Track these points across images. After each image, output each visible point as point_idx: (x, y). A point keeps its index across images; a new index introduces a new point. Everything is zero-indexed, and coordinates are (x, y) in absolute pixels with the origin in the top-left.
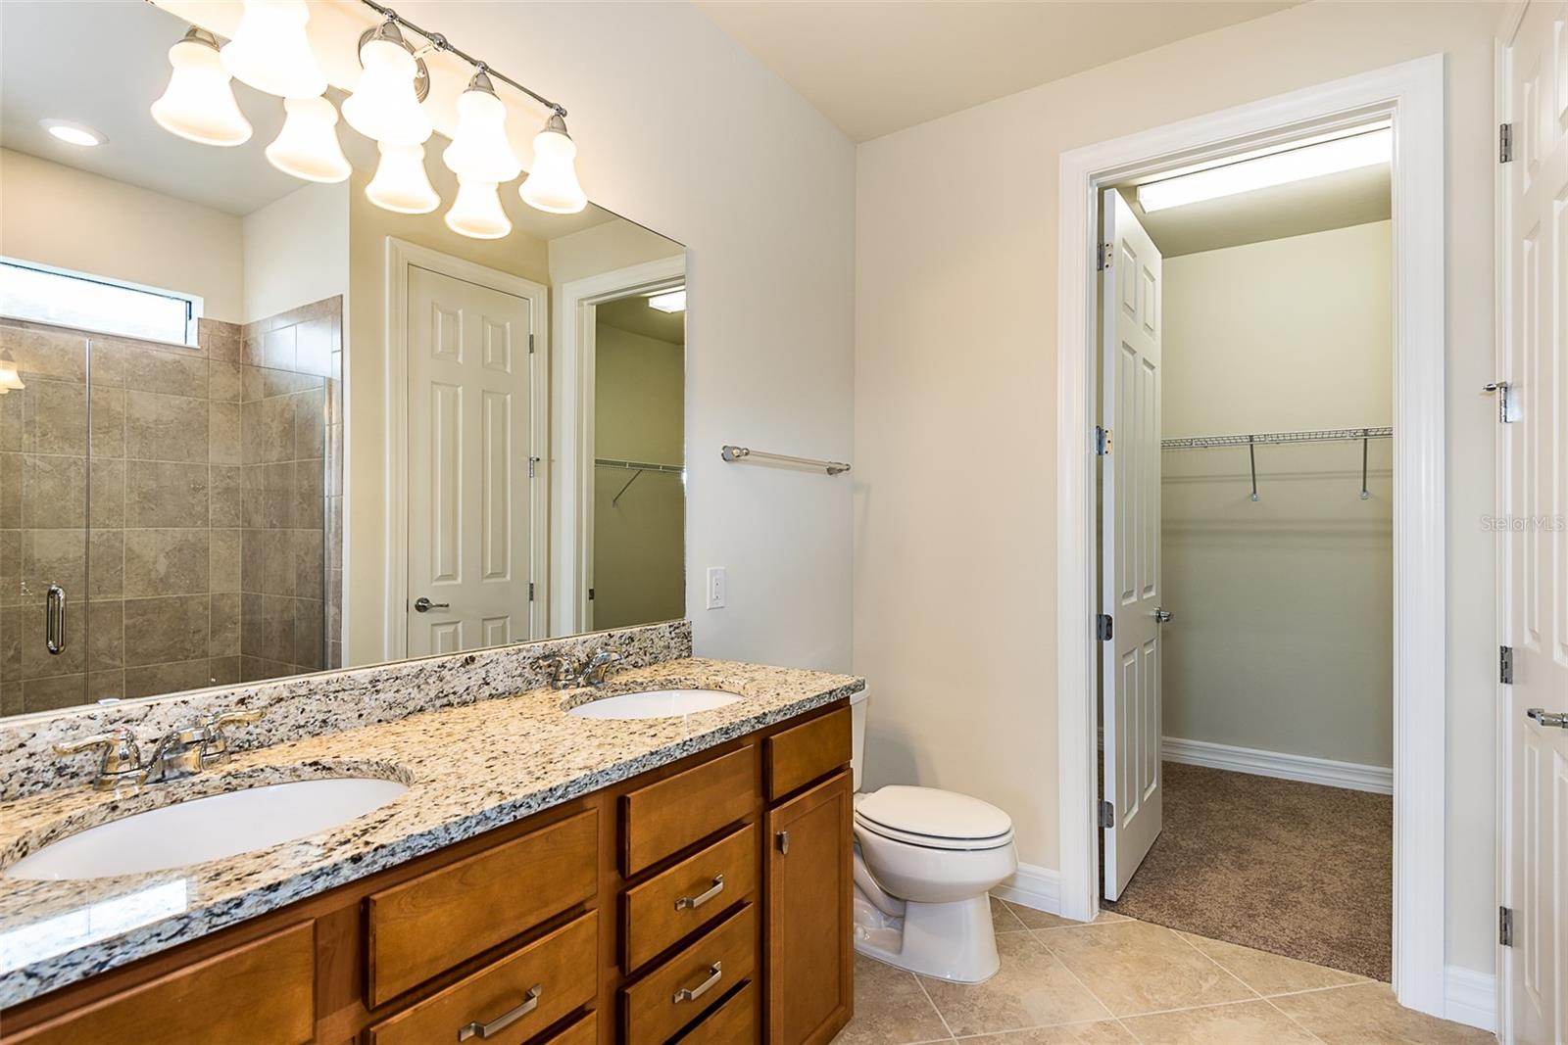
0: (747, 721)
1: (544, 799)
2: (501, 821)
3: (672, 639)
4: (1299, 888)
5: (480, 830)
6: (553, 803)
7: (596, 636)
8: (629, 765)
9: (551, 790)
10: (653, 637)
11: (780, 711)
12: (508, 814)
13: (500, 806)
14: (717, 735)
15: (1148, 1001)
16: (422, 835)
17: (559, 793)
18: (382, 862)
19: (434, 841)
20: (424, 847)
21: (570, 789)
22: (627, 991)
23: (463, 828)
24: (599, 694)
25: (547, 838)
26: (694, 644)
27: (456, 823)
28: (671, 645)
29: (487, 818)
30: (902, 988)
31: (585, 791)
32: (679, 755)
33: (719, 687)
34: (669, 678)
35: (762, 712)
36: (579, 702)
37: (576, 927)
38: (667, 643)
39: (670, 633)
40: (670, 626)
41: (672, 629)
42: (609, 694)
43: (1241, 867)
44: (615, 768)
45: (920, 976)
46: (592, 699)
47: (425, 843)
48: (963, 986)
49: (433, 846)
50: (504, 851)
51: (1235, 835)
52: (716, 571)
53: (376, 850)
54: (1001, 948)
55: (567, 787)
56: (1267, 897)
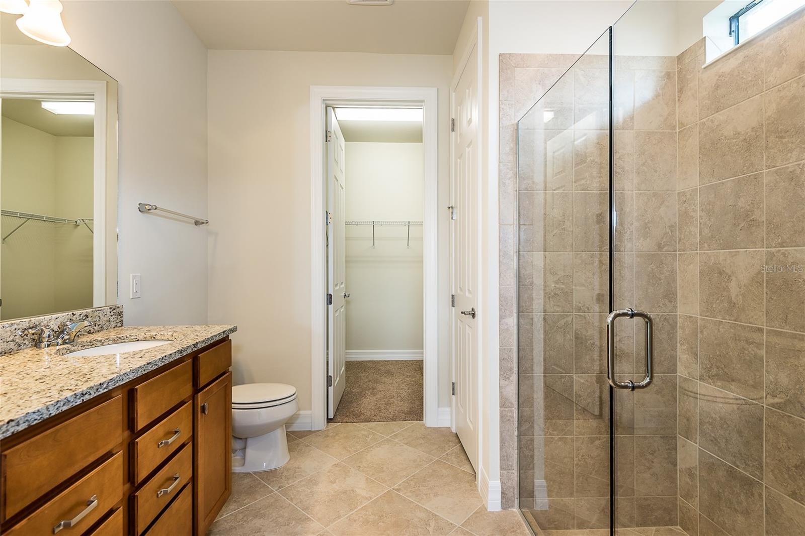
0: (190, 346)
1: (97, 390)
2: (76, 403)
3: (112, 316)
4: (394, 397)
5: (65, 408)
6: (102, 391)
7: (64, 314)
8: (137, 370)
9: (100, 384)
10: (100, 315)
11: (204, 341)
12: (79, 399)
13: (75, 394)
14: (177, 354)
15: (349, 451)
16: (34, 413)
17: (105, 386)
18: (12, 430)
19: (41, 416)
20: (35, 420)
21: (110, 384)
22: (136, 494)
23: (56, 407)
24: (73, 348)
25: (98, 412)
26: (125, 319)
27: (52, 404)
28: (111, 320)
29: (69, 401)
30: (247, 481)
31: (117, 385)
32: (160, 364)
33: (153, 338)
34: (119, 336)
35: (195, 342)
36: (61, 354)
37: (113, 461)
38: (108, 319)
39: (110, 312)
40: (110, 308)
41: (111, 310)
42: (80, 348)
43: (374, 395)
44: (131, 372)
45: (255, 473)
46: (69, 352)
47: (36, 417)
48: (275, 470)
49: (40, 419)
50: (76, 421)
51: (371, 384)
52: (136, 276)
53: (8, 423)
54: (290, 450)
55: (109, 382)
56: (384, 403)
